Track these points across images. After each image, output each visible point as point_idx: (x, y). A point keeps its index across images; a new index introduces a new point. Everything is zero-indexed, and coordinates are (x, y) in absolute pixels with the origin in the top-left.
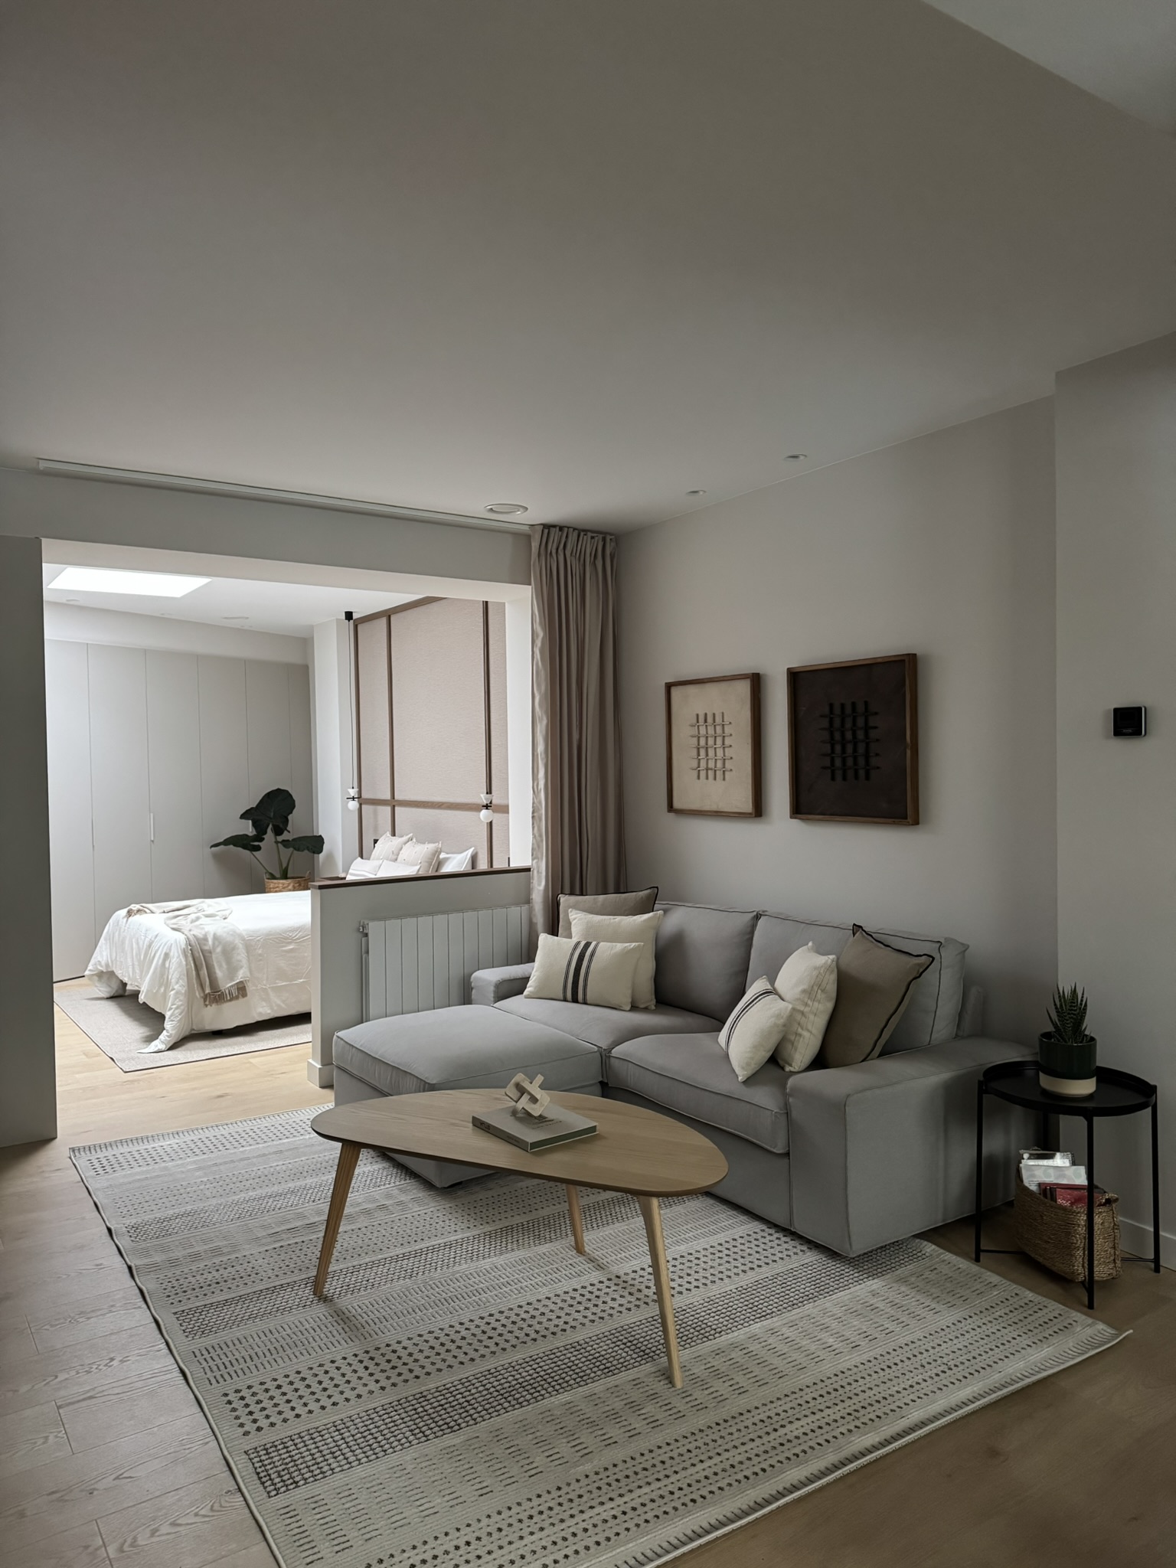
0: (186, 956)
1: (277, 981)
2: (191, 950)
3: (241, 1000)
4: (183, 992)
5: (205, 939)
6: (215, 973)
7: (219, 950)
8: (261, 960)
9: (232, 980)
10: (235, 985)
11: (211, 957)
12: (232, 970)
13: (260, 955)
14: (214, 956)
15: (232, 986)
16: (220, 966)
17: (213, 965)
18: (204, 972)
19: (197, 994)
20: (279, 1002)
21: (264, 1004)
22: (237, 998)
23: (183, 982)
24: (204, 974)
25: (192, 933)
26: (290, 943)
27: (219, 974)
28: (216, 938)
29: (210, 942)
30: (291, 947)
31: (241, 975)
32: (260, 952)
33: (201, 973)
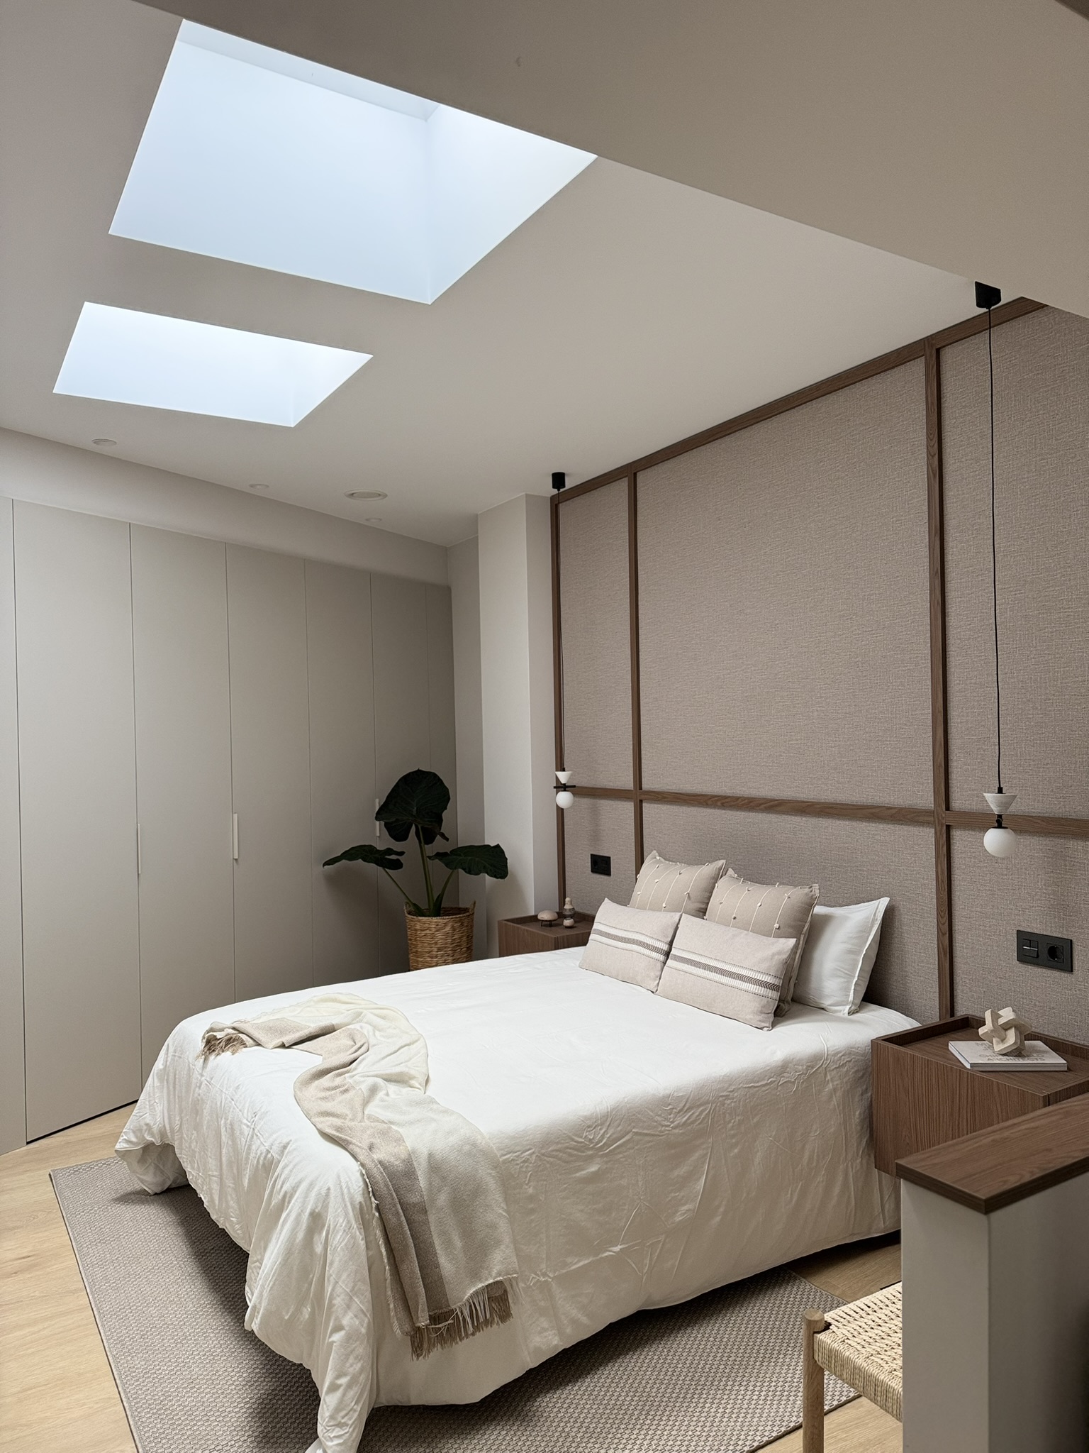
0: (365, 1225)
1: (569, 1260)
2: (378, 1208)
3: (496, 1329)
4: (363, 1331)
5: (410, 1173)
6: (437, 1266)
7: (443, 1199)
8: (532, 1211)
9: (475, 1275)
10: (483, 1289)
11: (426, 1222)
12: (477, 1252)
13: (531, 1198)
14: (432, 1218)
15: (476, 1293)
16: (448, 1244)
17: (432, 1244)
18: (412, 1266)
19: (396, 1328)
20: (574, 1313)
21: (544, 1322)
22: (488, 1322)
23: (362, 1302)
24: (413, 1272)
25: (377, 1156)
26: (590, 1159)
27: (447, 1265)
28: (435, 1166)
29: (422, 1182)
30: (593, 1168)
31: (497, 1266)
32: (531, 1191)
33: (404, 1268)
